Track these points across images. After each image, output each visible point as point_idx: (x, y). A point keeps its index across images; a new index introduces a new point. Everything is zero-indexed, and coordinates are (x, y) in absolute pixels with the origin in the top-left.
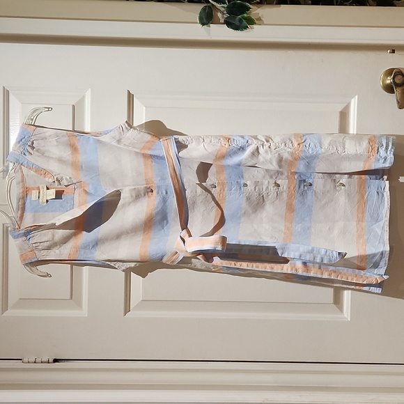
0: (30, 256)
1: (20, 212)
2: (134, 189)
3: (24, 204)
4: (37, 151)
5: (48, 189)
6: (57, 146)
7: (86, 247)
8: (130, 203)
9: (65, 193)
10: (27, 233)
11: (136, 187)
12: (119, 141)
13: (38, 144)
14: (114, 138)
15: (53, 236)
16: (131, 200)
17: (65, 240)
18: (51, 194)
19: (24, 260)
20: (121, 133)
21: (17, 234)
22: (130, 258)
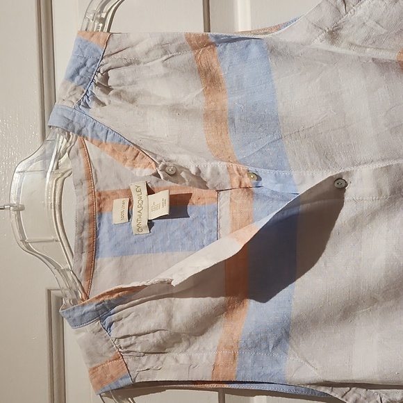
0: (113, 372)
1: (85, 257)
2: (388, 168)
3: (95, 235)
4: (118, 95)
5: (150, 191)
6: (166, 75)
7: (257, 344)
8: (373, 215)
9: (193, 200)
10: (105, 310)
11: (394, 163)
12: (333, 35)
13: (120, 77)
14: (318, 26)
15: (170, 316)
16: (377, 204)
17: (201, 326)
18: (159, 205)
19: (100, 382)
20: (337, 9)
21: (77, 314)
22: (390, 378)
